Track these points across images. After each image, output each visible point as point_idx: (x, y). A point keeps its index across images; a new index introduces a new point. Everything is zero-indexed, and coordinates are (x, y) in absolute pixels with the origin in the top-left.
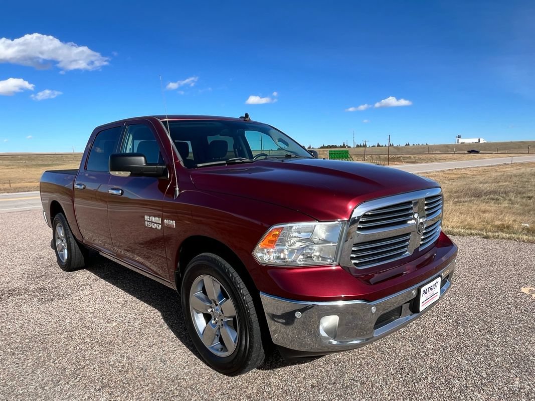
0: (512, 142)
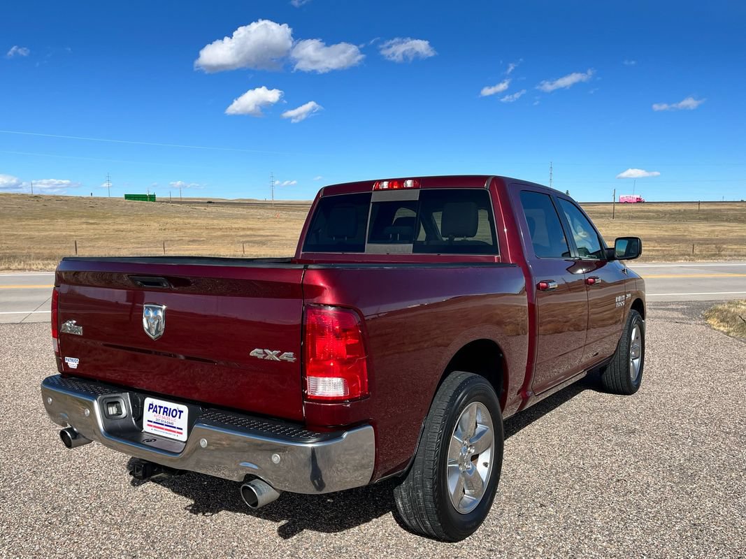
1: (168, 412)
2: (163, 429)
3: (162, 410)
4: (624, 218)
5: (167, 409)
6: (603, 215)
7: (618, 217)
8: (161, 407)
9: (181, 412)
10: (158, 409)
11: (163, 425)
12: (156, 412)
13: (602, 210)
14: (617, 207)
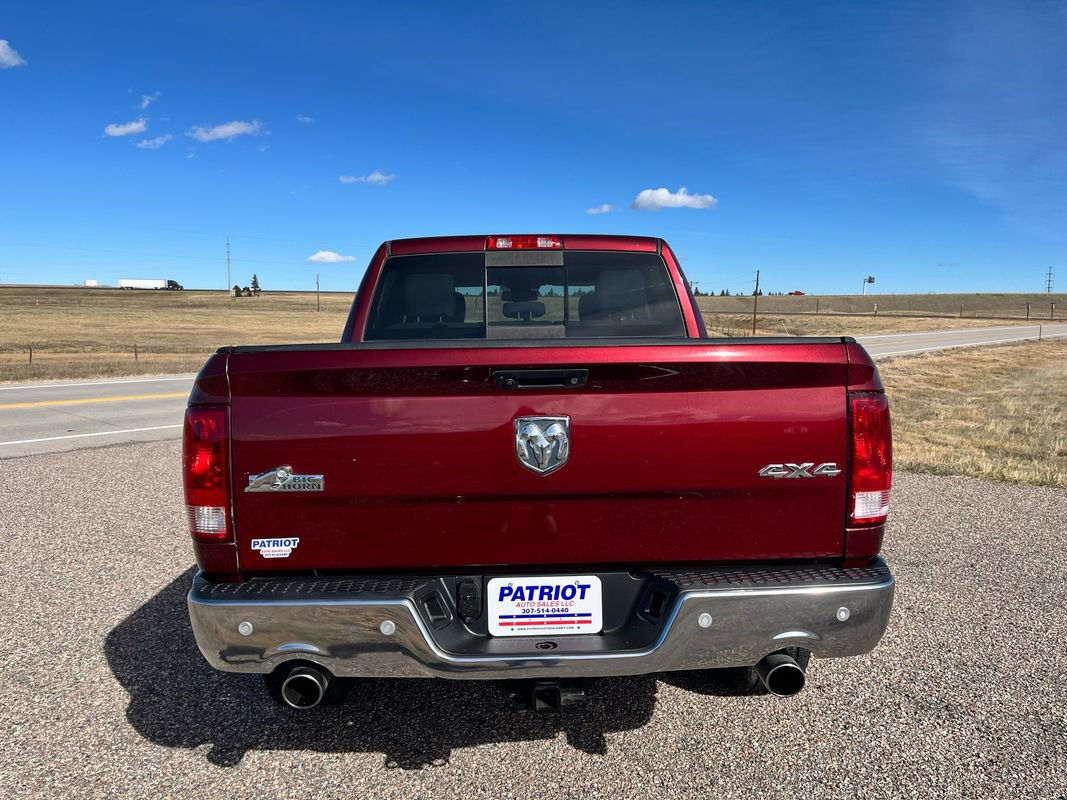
0: (977, 294)
1: (553, 593)
2: (542, 623)
3: (537, 593)
4: (331, 310)
5: (550, 588)
6: (305, 307)
7: (323, 310)
8: (532, 589)
9: (584, 588)
10: (527, 593)
11: (542, 616)
12: (522, 598)
13: (300, 301)
14: (322, 298)
